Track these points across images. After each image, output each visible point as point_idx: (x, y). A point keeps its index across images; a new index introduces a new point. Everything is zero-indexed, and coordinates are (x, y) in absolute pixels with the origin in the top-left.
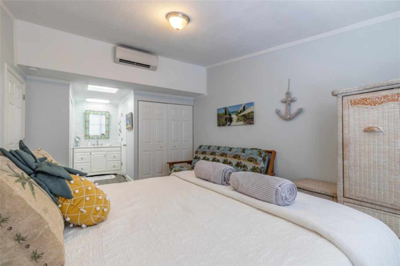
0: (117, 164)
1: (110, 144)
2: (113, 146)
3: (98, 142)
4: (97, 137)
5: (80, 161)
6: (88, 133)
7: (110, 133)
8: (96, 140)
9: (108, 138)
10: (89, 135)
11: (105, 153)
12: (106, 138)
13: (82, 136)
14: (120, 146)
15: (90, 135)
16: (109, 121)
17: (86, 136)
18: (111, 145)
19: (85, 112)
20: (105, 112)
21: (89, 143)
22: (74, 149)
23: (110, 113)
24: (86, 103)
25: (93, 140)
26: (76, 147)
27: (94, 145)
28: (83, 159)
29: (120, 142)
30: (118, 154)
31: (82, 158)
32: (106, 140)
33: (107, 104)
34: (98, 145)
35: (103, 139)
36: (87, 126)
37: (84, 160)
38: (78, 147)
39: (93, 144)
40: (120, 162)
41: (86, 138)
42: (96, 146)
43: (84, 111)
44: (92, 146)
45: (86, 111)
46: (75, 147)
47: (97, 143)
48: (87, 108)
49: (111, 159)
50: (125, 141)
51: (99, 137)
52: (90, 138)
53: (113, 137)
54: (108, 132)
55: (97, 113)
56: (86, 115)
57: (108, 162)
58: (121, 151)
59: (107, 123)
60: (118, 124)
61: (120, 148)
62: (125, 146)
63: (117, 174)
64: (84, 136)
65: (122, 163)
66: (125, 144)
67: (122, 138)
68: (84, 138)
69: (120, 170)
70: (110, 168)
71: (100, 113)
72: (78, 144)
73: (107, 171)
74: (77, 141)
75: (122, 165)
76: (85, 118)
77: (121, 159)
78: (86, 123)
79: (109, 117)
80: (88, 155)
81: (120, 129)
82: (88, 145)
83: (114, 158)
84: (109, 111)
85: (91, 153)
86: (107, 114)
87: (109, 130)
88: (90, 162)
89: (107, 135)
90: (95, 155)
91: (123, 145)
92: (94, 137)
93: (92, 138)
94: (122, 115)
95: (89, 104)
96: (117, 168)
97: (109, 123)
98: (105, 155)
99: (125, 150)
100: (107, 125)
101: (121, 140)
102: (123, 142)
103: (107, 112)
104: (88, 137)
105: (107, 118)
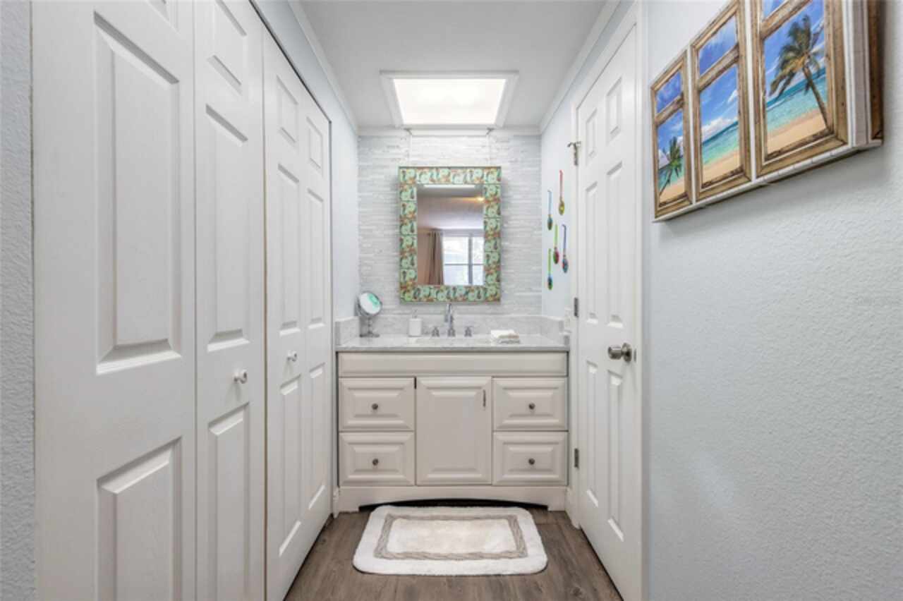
0: (545, 448)
1: (506, 333)
2: (525, 343)
3: (451, 320)
5: (365, 421)
6: (410, 274)
8: (444, 308)
9: (496, 299)
11: (483, 381)
12: (486, 301)
13: (388, 287)
14: (561, 345)
15: (419, 284)
16: (499, 213)
18: (513, 338)
19: (398, 179)
20: (484, 168)
22: (341, 356)
23: (504, 174)
24: (404, 133)
25: (431, 309)
27: (436, 332)
28: (381, 411)
29: (561, 324)
30: (549, 393)
31: (375, 407)
32: (485, 307)
33: (490, 130)
34: (452, 333)
35: (474, 303)
37: (383, 416)
39: (431, 327)
40: (560, 437)
41: (402, 301)
42: (444, 342)
43: (396, 171)
44: (429, 342)
45: (404, 169)
46: (352, 343)
47: (447, 325)
48: (408, 156)
49: (513, 416)
50: (616, 318)
51: (457, 295)
52: (418, 299)
53: (518, 294)
54: (495, 268)
55: (449, 175)
56: (401, 192)
57: (501, 437)
58: (568, 375)
59: (492, 224)
60: (540, 229)
61: (564, 355)
62: (622, 359)
63: (550, 509)
64: (398, 291)
65: (577, 451)
66: (618, 344)
67: (576, 300)
68: (398, 300)
69: (565, 488)
70: (512, 471)
71: (459, 175)
72: (371, 329)
73: (494, 483)
74: (367, 314)
75: (577, 465)
76: (397, 203)
77: (568, 424)
78: (401, 226)
79: (499, 195)
80: (401, 389)
81: (553, 250)
82: (411, 336)
83: (528, 411)
84: (498, 165)
85: (418, 379)
86: (492, 178)
87: (499, 261)
88: (413, 429)
89: (494, 284)
90: (435, 393)
91: (610, 350)
92: (435, 296)
93: (428, 301)
94: (576, 155)
95: (414, 136)
96: (549, 471)
97: (499, 224)
98: (484, 392)
99: (620, 388)
100: (493, 235)
101: (572, 309)
102: (594, 321)
103: (489, 168)
104: (412, 292)
105: (491, 199)
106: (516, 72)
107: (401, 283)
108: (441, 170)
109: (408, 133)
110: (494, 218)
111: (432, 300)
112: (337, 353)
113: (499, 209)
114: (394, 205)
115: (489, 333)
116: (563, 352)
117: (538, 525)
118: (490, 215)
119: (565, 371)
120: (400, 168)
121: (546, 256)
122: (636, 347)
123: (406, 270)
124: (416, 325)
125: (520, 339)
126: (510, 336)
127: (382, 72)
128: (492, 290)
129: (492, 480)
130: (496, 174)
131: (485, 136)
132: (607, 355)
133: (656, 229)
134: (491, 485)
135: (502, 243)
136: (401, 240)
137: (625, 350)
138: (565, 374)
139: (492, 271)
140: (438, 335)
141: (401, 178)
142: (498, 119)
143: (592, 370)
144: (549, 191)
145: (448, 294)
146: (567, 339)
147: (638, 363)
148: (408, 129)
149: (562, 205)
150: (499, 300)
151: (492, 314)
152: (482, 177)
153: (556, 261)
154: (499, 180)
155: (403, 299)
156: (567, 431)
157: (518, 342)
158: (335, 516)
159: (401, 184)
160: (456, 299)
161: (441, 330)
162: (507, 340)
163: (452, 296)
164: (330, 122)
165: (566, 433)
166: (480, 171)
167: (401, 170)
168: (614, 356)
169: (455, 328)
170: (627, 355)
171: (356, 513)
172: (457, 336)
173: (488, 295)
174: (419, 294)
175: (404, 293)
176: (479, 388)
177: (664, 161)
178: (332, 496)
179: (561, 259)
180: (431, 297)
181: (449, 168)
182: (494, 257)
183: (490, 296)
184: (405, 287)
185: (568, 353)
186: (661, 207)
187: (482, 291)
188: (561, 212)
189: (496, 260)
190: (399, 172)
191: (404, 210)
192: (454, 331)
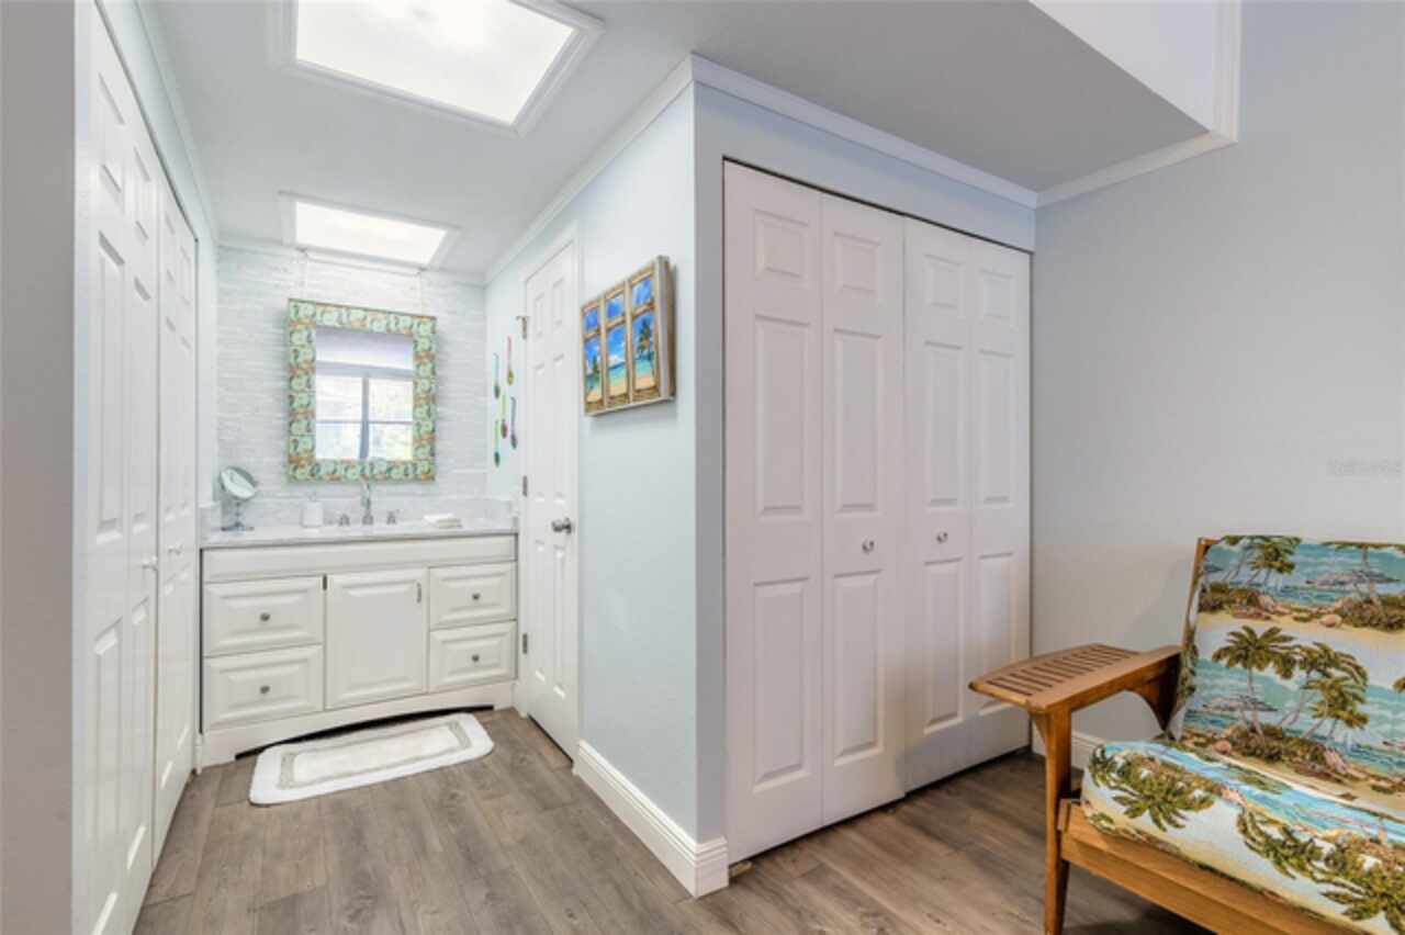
0: (493, 643)
2: (467, 528)
3: (368, 503)
4: (363, 475)
5: (247, 639)
6: (305, 444)
7: (439, 446)
8: (357, 489)
9: (429, 477)
10: (311, 459)
11: (418, 574)
12: (416, 479)
13: (267, 459)
14: (507, 526)
15: (319, 456)
16: (433, 372)
17: (294, 462)
18: (456, 522)
19: (287, 314)
20: (413, 316)
21: (314, 513)
22: (206, 553)
23: (440, 325)
24: (295, 254)
25: (337, 489)
26: (229, 537)
27: (345, 521)
28: (274, 622)
29: (509, 505)
30: (495, 581)
31: (265, 618)
32: (417, 488)
34: (368, 520)
35: (399, 481)
36: (301, 399)
37: (278, 628)
38: (246, 537)
39: (339, 513)
40: (508, 627)
41: (293, 479)
42: (356, 530)
43: (283, 304)
44: (334, 532)
45: (296, 303)
46: (216, 538)
47: (362, 511)
48: (302, 284)
49: (454, 610)
50: (560, 495)
51: (375, 471)
52: (317, 477)
53: (456, 471)
54: (428, 440)
55: (365, 318)
56: (291, 333)
57: (439, 636)
58: (516, 560)
59: (424, 385)
60: (485, 395)
61: (512, 538)
62: (564, 532)
63: (496, 708)
64: (284, 466)
65: (525, 637)
66: (561, 519)
67: (525, 479)
68: (284, 479)
69: (513, 682)
70: (453, 673)
71: (379, 321)
72: (240, 519)
73: (431, 690)
74: (236, 498)
75: (525, 651)
76: (285, 345)
77: (517, 612)
78: (291, 379)
79: (433, 351)
80: (304, 591)
81: (500, 423)
82: (306, 527)
83: (473, 602)
84: (432, 314)
85: (329, 577)
86: (425, 329)
87: (433, 431)
88: (321, 640)
89: (426, 460)
90: (353, 592)
91: (553, 524)
92: (343, 472)
93: (332, 479)
94: (525, 329)
95: (311, 260)
96: (496, 666)
97: (433, 386)
98: (419, 585)
99: (563, 560)
100: (425, 399)
101: (521, 489)
102: (542, 500)
103: (422, 317)
104: (308, 468)
105: (423, 354)
106: (456, 227)
107: (290, 456)
108: (353, 311)
109: (302, 255)
110: (428, 378)
111: (338, 479)
112: (201, 551)
113: (433, 368)
114: (282, 349)
115: (421, 519)
116: (510, 534)
117: (484, 725)
118: (421, 373)
119: (513, 554)
120: (291, 300)
121: (492, 430)
122: (574, 519)
123: (298, 438)
124: (315, 512)
125: (462, 523)
126: (449, 521)
127: (280, 192)
128: (423, 467)
129: (428, 687)
130: (430, 325)
131: (415, 276)
132: (550, 529)
133: (588, 420)
134: (427, 694)
135: (438, 409)
136: (291, 398)
137: (566, 523)
138: (513, 558)
139: (424, 442)
140: (348, 523)
141: (292, 315)
142: (433, 260)
143: (540, 549)
144: (495, 354)
145: (363, 470)
146: (515, 521)
147: (575, 534)
148: (303, 250)
149: (510, 375)
150: (433, 478)
151: (423, 495)
152: (411, 326)
153: (504, 435)
154: (434, 332)
155: (295, 478)
156: (515, 620)
157: (460, 526)
158: (199, 771)
159: (292, 321)
160: (373, 477)
161: (352, 517)
162: (448, 524)
163: (367, 472)
164: (196, 240)
165: (514, 623)
166: (408, 319)
167: (292, 304)
168: (557, 529)
169: (373, 514)
170: (568, 527)
171: (231, 763)
172: (376, 525)
173: (419, 472)
174: (319, 470)
175: (295, 469)
176: (413, 581)
177: (590, 371)
178: (194, 745)
179: (509, 434)
180: (337, 474)
181: (366, 310)
182: (427, 426)
183: (422, 473)
184: (298, 461)
185: (516, 535)
186: (589, 405)
187: (410, 466)
188: (510, 382)
189: (430, 428)
190: (289, 305)
191: (296, 357)
192: (372, 519)
